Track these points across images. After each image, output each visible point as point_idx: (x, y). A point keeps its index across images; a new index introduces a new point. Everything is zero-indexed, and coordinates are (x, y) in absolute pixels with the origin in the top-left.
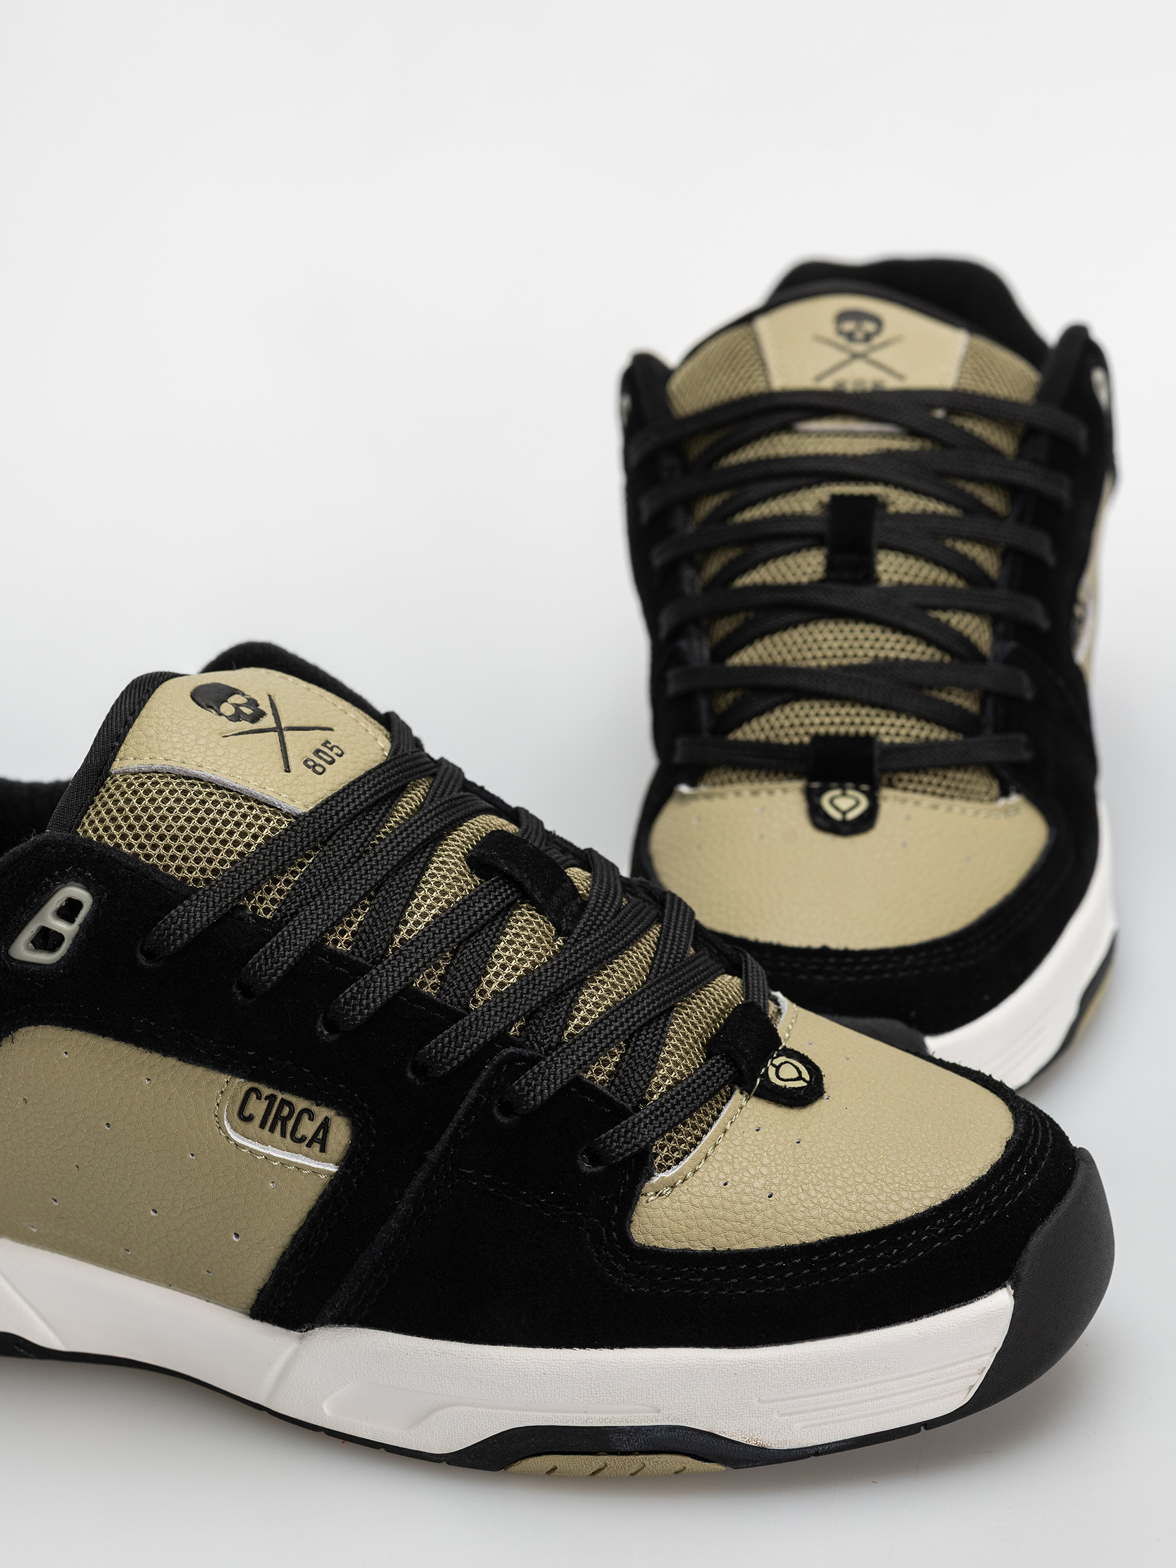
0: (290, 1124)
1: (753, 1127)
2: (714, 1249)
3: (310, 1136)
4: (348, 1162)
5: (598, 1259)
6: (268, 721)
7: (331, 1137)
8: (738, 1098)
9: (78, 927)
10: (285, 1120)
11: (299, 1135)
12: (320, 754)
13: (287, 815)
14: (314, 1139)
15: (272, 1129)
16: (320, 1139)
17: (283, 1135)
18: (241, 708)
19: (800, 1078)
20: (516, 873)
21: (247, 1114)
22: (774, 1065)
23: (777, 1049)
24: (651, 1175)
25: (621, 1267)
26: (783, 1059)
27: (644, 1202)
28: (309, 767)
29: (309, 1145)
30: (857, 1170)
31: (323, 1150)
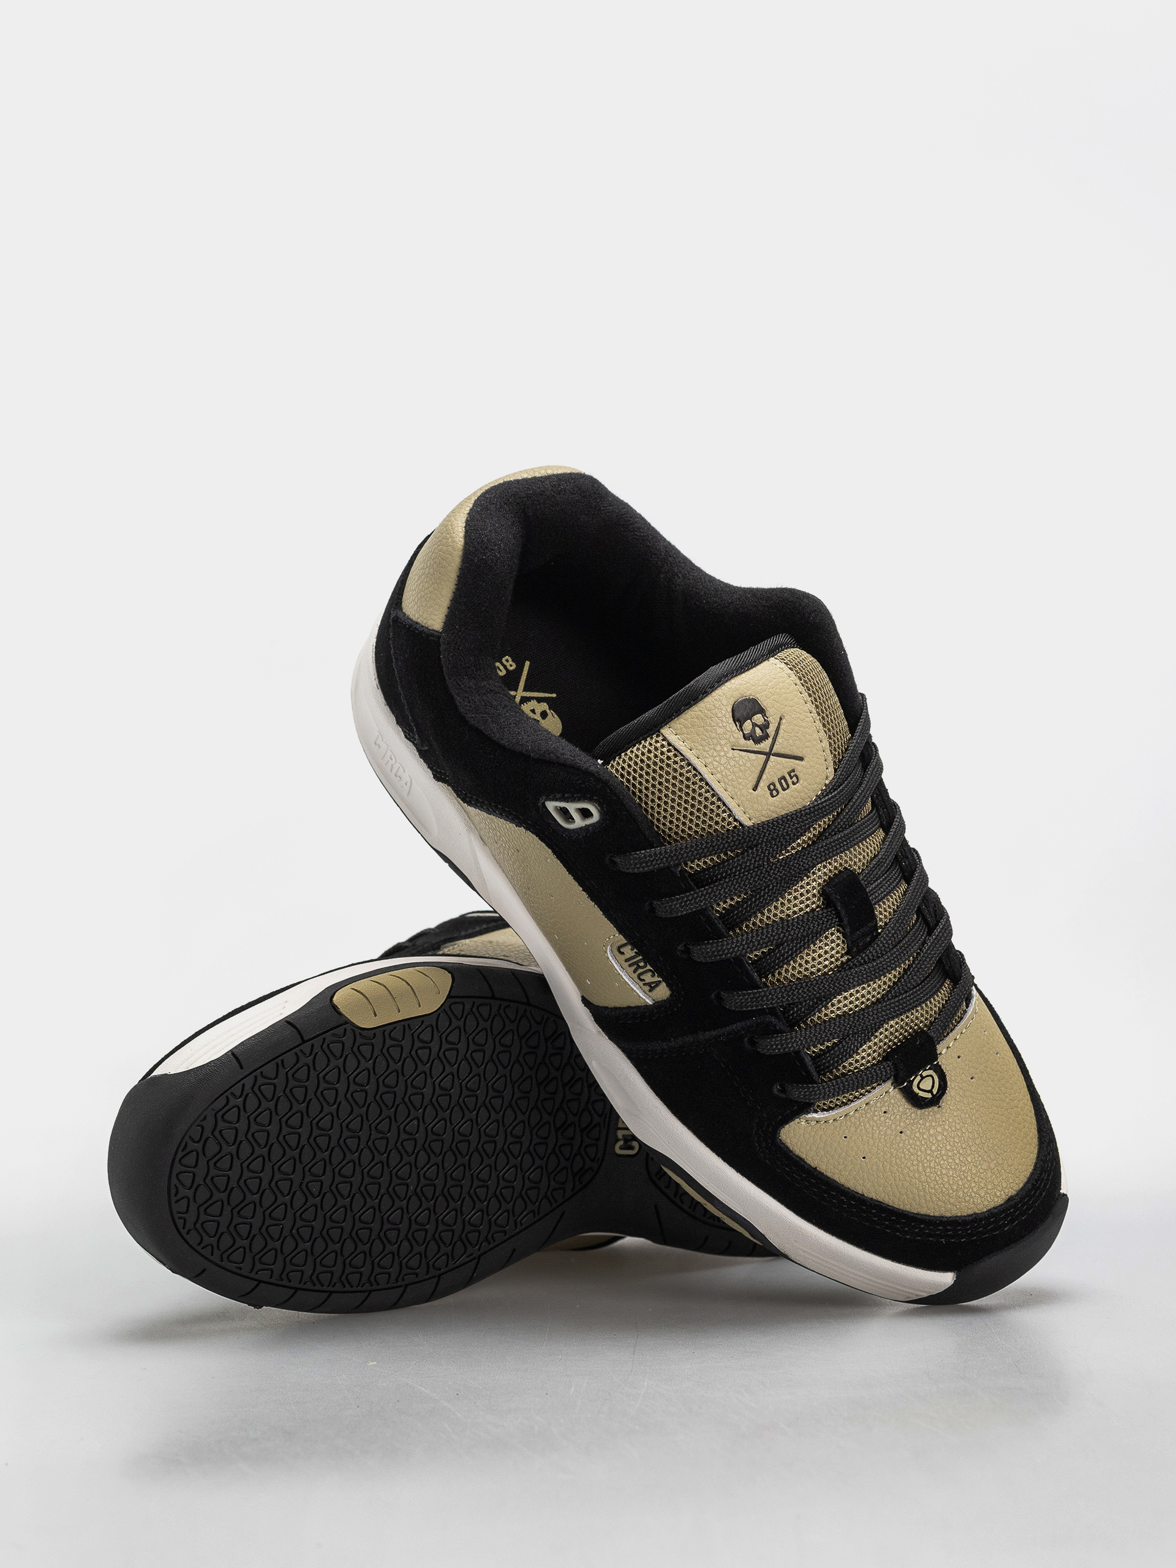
0: (640, 971)
1: (884, 1109)
2: (816, 1168)
3: (647, 982)
4: (659, 1005)
5: (756, 1132)
6: (765, 746)
7: (658, 989)
8: (888, 1086)
9: (584, 825)
10: (639, 967)
11: (642, 977)
12: (783, 781)
13: (736, 820)
14: (649, 984)
15: (630, 966)
16: (652, 987)
17: (635, 972)
18: (756, 728)
19: (930, 1091)
20: (843, 913)
21: (622, 950)
22: (921, 1075)
23: (931, 1064)
24: (808, 1113)
25: (764, 1144)
26: (931, 1072)
27: (796, 1122)
28: (769, 789)
29: (644, 984)
30: (920, 1169)
31: (650, 991)
